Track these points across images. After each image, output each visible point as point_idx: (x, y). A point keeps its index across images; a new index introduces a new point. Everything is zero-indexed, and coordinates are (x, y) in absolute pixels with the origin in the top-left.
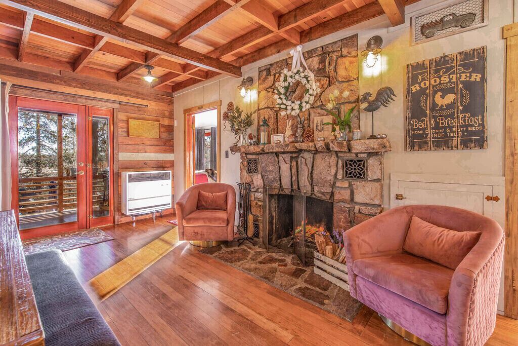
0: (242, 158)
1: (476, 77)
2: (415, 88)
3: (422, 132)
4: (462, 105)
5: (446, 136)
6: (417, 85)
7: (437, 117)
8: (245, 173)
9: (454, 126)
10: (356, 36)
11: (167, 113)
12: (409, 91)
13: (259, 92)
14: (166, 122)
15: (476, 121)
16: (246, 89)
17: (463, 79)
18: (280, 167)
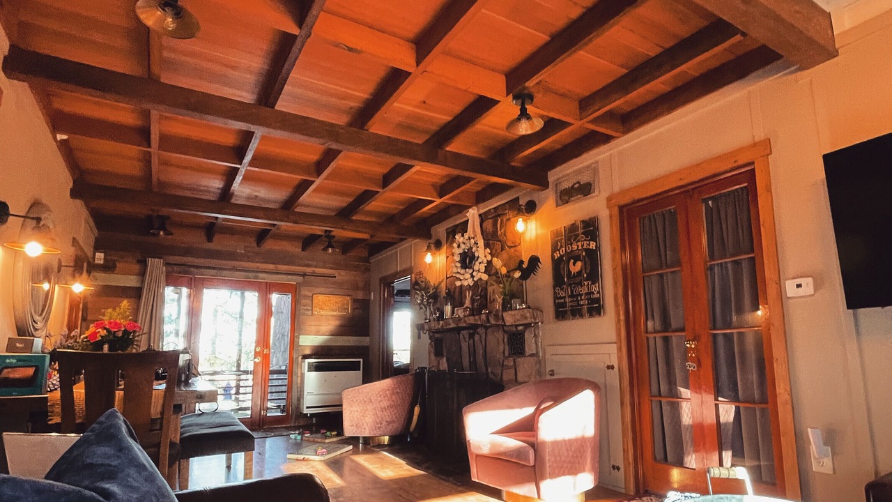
0: (431, 338)
1: (593, 245)
2: (557, 255)
3: (562, 301)
4: (586, 272)
5: (579, 305)
6: (558, 252)
7: (572, 284)
8: (433, 357)
9: (582, 294)
10: (517, 199)
11: (361, 285)
12: (553, 257)
13: (447, 257)
14: (360, 295)
15: (595, 288)
16: (433, 255)
17: (585, 247)
18: (461, 347)
